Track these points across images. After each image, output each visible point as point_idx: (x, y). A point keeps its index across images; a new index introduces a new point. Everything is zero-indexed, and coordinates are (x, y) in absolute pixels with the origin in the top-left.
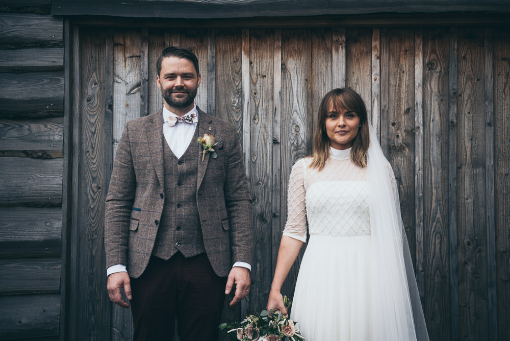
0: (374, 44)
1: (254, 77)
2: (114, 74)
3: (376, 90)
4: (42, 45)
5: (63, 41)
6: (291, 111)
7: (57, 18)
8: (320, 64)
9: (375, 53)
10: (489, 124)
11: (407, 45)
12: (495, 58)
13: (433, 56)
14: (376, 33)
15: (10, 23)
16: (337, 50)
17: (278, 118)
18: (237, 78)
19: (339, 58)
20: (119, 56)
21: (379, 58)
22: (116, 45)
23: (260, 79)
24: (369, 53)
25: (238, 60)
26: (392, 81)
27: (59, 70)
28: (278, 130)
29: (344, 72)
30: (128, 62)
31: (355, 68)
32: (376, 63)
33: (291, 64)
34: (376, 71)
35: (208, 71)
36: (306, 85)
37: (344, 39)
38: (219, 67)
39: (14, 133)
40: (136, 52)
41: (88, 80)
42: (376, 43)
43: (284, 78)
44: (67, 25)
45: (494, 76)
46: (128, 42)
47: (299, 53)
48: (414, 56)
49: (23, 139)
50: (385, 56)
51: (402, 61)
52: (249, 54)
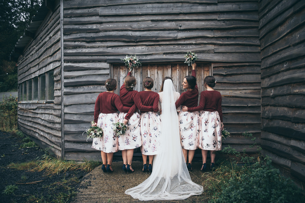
0: (177, 67)
1: (151, 75)
2: (120, 75)
3: (178, 78)
4: (105, 69)
5: (109, 68)
6: (159, 82)
7: (108, 63)
8: (165, 72)
9: (178, 69)
10: (203, 85)
11: (185, 67)
12: (204, 71)
13: (191, 70)
14: (178, 65)
15: (98, 64)
16: (169, 69)
17: (156, 84)
18: (147, 75)
19: (170, 70)
20: (121, 71)
21: (179, 70)
22: (120, 68)
23: (152, 75)
24: (176, 69)
25: (147, 71)
26: (181, 76)
27: (108, 74)
28: (156, 87)
29: (171, 74)
30: (123, 72)
31: (173, 73)
32: (178, 71)
33: (159, 72)
34: (178, 73)
35: (141, 74)
36: (162, 77)
37: (171, 66)
38: (143, 73)
39: (99, 88)
40: (125, 70)
41: (114, 76)
42: (178, 67)
43: (157, 75)
44: (110, 64)
45: (204, 75)
46: (123, 68)
47: (161, 69)
48: (186, 70)
49: (101, 89)
50: (180, 70)
51: (184, 71)
52: (150, 70)
